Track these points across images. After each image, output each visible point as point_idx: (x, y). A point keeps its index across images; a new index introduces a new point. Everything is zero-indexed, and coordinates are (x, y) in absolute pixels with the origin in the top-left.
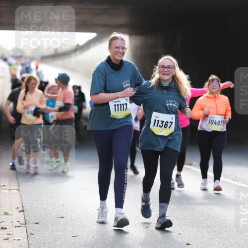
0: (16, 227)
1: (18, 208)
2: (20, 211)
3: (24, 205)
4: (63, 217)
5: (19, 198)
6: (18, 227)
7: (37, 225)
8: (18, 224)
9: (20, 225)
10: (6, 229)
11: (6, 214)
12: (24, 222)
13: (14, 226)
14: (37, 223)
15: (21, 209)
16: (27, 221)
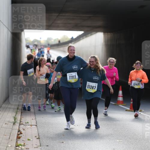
0: (35, 148)
1: (36, 137)
2: (37, 139)
3: (40, 135)
4: (63, 142)
5: (37, 131)
6: (36, 148)
7: (47, 147)
8: (36, 146)
9: (37, 147)
10: (29, 149)
11: (29, 140)
12: (39, 145)
13: (34, 147)
14: (48, 146)
15: (38, 137)
16: (42, 145)
